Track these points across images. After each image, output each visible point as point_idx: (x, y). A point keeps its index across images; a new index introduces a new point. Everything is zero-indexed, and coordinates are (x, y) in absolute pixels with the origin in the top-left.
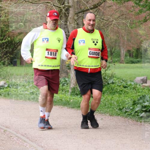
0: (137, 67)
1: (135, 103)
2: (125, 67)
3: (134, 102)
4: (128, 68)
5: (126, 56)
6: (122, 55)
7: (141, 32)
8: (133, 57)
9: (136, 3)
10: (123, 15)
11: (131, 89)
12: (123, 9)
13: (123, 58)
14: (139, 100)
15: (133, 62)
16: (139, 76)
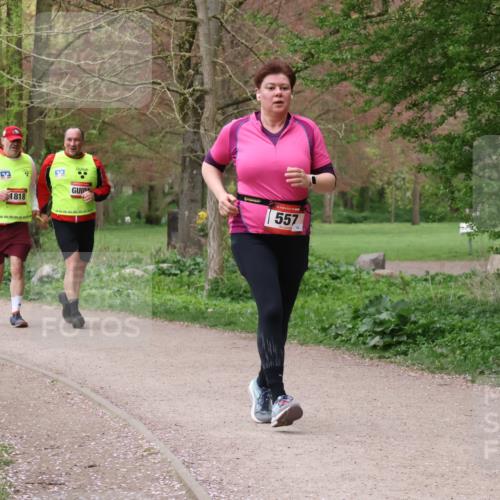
0: (363, 232)
1: (357, 316)
2: (334, 232)
3: (356, 311)
4: (342, 233)
5: (336, 205)
6: (327, 203)
7: (370, 151)
8: (352, 207)
9: (358, 86)
10: (328, 111)
11: (348, 282)
12: (328, 97)
13: (329, 210)
14: (367, 307)
15: (352, 220)
16: (366, 252)
